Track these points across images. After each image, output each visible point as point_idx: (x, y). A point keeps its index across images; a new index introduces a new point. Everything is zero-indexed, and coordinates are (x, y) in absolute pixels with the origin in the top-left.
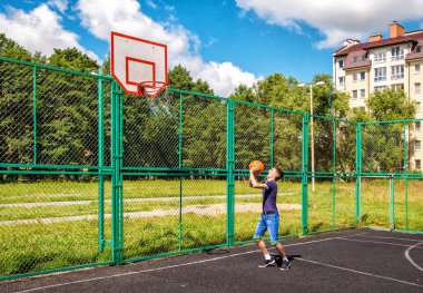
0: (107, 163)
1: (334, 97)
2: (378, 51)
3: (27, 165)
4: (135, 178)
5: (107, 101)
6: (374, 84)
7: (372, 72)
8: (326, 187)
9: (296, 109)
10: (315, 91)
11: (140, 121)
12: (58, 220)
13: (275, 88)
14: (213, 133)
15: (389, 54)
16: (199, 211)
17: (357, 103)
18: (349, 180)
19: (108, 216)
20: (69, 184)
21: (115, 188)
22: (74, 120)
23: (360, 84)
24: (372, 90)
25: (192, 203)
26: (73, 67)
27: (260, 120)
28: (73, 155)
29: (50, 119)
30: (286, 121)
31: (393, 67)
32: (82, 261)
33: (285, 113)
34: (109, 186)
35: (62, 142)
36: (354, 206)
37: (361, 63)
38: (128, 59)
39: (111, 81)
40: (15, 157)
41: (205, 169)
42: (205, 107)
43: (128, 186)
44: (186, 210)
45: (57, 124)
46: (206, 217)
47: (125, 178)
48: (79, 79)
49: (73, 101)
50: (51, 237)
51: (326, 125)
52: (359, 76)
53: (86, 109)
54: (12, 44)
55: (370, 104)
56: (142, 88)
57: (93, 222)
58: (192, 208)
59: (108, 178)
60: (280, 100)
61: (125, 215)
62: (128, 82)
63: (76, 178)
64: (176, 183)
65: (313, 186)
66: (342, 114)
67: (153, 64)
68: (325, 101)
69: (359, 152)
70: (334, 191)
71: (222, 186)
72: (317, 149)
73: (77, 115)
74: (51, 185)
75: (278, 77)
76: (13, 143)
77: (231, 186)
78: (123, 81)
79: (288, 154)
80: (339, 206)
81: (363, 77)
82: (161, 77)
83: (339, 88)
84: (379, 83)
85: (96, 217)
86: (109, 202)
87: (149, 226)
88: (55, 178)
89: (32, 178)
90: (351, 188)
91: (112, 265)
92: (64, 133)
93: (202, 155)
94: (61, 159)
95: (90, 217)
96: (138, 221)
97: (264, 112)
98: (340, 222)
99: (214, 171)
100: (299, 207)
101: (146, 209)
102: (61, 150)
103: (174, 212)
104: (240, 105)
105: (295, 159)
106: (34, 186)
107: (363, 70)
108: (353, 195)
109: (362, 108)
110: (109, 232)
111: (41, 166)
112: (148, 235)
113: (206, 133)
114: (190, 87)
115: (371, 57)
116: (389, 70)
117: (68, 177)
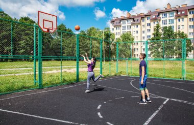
0: (37, 55)
1: (111, 35)
2: (123, 21)
4: (47, 60)
5: (37, 35)
6: (122, 31)
7: (122, 27)
8: (108, 63)
9: (99, 38)
10: (105, 32)
11: (49, 41)
12: (21, 74)
13: (93, 31)
14: (73, 45)
15: (126, 22)
16: (68, 71)
17: (117, 37)
18: (115, 60)
19: (37, 73)
20: (26, 62)
21: (40, 63)
22: (27, 41)
23: (118, 31)
24: (122, 33)
25: (66, 68)
26: (27, 23)
27: (88, 42)
28: (26, 52)
29: (19, 40)
30: (96, 42)
31: (128, 26)
32: (28, 87)
33: (95, 39)
34: (37, 63)
35: (23, 48)
36: (116, 69)
37: (118, 24)
38: (44, 20)
39: (38, 27)
40: (7, 53)
41: (71, 57)
42: (70, 37)
43: (44, 63)
44: (63, 71)
45: (22, 42)
46: (70, 73)
47: (44, 60)
48: (29, 27)
49: (27, 34)
51: (108, 43)
53: (31, 37)
54: (6, 15)
55: (121, 37)
56: (48, 30)
57: (33, 75)
58: (66, 70)
59: (37, 60)
60: (94, 35)
61: (43, 72)
62: (44, 28)
63: (28, 60)
64: (60, 62)
65: (104, 63)
66: (113, 40)
67: (52, 22)
68: (108, 36)
69: (118, 52)
70: (110, 64)
71: (75, 63)
72: (106, 51)
73: (28, 39)
74: (19, 63)
75: (93, 28)
76: (6, 48)
77: (78, 63)
78: (42, 27)
79: (96, 52)
80: (112, 69)
81: (119, 29)
82: (55, 26)
83: (112, 32)
84: (124, 31)
85: (33, 73)
86: (37, 68)
87: (51, 76)
88: (21, 60)
89: (13, 60)
90: (116, 63)
91: (39, 89)
92: (23, 45)
93: (70, 53)
94: (23, 54)
95: (32, 73)
96: (48, 74)
97: (89, 39)
98: (113, 74)
99: (74, 58)
100: (99, 69)
101: (51, 70)
102: (22, 51)
103: (60, 71)
104: (82, 36)
105: (98, 54)
106: (14, 63)
107: (117, 27)
108: (116, 66)
109: (119, 38)
110: (37, 78)
111: (16, 56)
112: (51, 79)
113: (71, 45)
114: (66, 30)
115: (121, 22)
116: (126, 27)
117: (25, 59)
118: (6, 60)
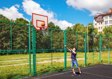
0: (31, 49)
1: (94, 29)
2: (106, 16)
3: (9, 50)
4: (39, 53)
5: (31, 32)
6: (104, 25)
7: (104, 22)
8: (91, 53)
9: (83, 32)
10: (88, 27)
11: (40, 37)
12: (18, 65)
13: (78, 27)
14: (61, 40)
15: (109, 17)
16: (57, 61)
17: (100, 31)
18: (98, 51)
19: (32, 63)
20: (21, 55)
21: (34, 56)
22: (22, 38)
23: (101, 25)
24: (104, 27)
25: (55, 59)
26: (22, 23)
27: (74, 36)
28: (22, 47)
29: (15, 38)
30: (80, 36)
31: (110, 21)
32: (25, 76)
33: (80, 34)
34: (32, 55)
35: (19, 44)
36: (99, 58)
37: (101, 20)
38: (37, 20)
39: (32, 26)
40: (6, 48)
41: (58, 50)
42: (58, 33)
43: (37, 55)
44: (53, 61)
45: (17, 39)
46: (59, 63)
47: (37, 53)
48: (23, 26)
49: (22, 32)
50: (16, 69)
51: (92, 37)
52: (100, 23)
53: (25, 34)
55: (104, 31)
56: (41, 28)
58: (55, 60)
59: (32, 53)
60: (79, 30)
61: (37, 63)
62: (37, 27)
63: (23, 53)
64: (50, 54)
65: (88, 53)
66: (96, 33)
67: (44, 22)
68: (91, 30)
69: (100, 43)
70: (94, 54)
71: (63, 54)
72: (89, 43)
73: (23, 36)
74: (16, 55)
75: (78, 24)
76: (5, 44)
77: (66, 54)
79: (81, 45)
80: (95, 58)
81: (102, 24)
82: (46, 25)
83: (95, 27)
84: (106, 25)
85: (29, 64)
86: (32, 59)
87: (43, 65)
88: (17, 53)
89: (11, 54)
90: (98, 53)
91: (33, 76)
92: (19, 41)
93: (58, 46)
94: (19, 48)
95: (27, 64)
96: (40, 64)
97: (75, 34)
98: (95, 63)
99: (61, 50)
100: (84, 59)
101: (42, 61)
102: (19, 46)
103: (50, 61)
104: (68, 32)
105: (83, 46)
106: (11, 56)
107: (102, 22)
108: (99, 55)
109: (101, 32)
110: (32, 67)
111: (13, 50)
112: (43, 68)
113: (59, 40)
114: (54, 27)
115: (104, 18)
116: (109, 21)
117: (21, 53)
118: (5, 54)
